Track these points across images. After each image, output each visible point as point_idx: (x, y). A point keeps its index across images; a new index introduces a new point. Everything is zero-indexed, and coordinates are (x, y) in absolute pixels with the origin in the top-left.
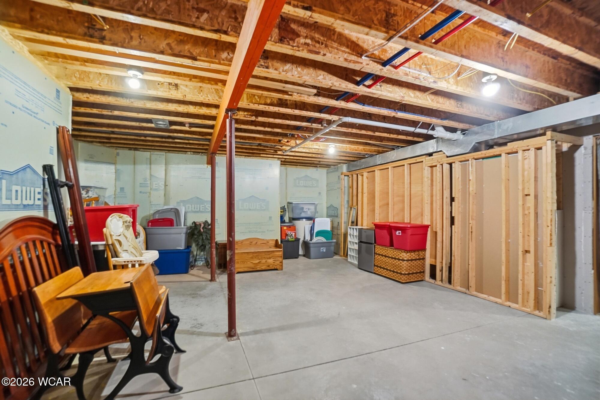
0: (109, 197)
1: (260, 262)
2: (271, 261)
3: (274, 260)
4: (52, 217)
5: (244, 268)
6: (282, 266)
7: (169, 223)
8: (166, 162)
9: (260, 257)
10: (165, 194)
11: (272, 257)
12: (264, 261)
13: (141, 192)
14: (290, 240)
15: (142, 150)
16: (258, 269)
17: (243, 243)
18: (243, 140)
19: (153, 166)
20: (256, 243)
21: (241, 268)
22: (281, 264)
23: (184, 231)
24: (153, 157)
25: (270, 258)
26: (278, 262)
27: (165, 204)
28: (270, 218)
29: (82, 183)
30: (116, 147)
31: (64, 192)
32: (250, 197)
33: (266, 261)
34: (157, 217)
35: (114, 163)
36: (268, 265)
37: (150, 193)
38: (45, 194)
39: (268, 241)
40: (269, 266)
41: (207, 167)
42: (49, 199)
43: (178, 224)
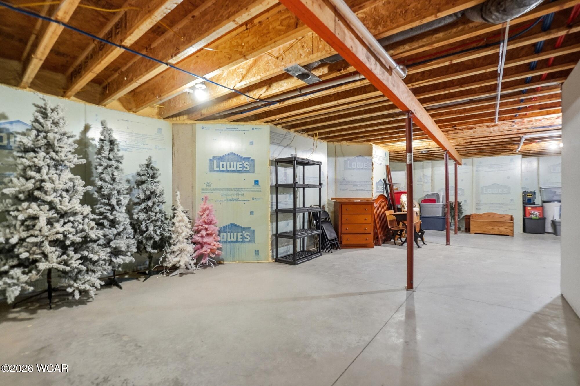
0: (402, 188)
1: (493, 228)
4: (385, 195)
6: (513, 233)
7: (433, 201)
8: (432, 167)
13: (418, 185)
14: (533, 218)
15: (418, 161)
16: (491, 233)
19: (424, 169)
21: (477, 230)
22: (512, 232)
23: (441, 206)
24: (424, 164)
25: (502, 227)
26: (509, 230)
27: (432, 191)
28: (512, 200)
29: (393, 183)
31: (388, 186)
32: (493, 185)
33: (498, 228)
34: (427, 198)
36: (499, 231)
37: (423, 185)
38: (383, 187)
39: (504, 216)
42: (385, 189)
43: (439, 202)
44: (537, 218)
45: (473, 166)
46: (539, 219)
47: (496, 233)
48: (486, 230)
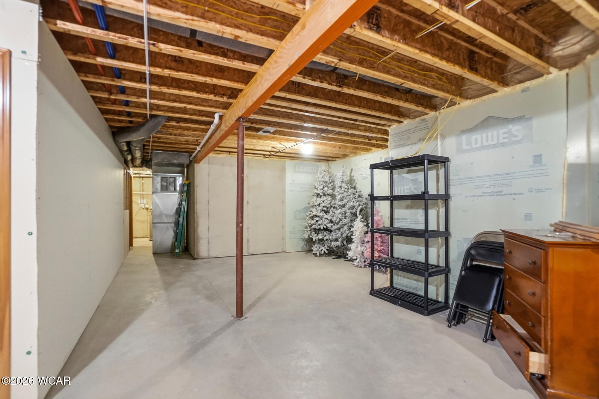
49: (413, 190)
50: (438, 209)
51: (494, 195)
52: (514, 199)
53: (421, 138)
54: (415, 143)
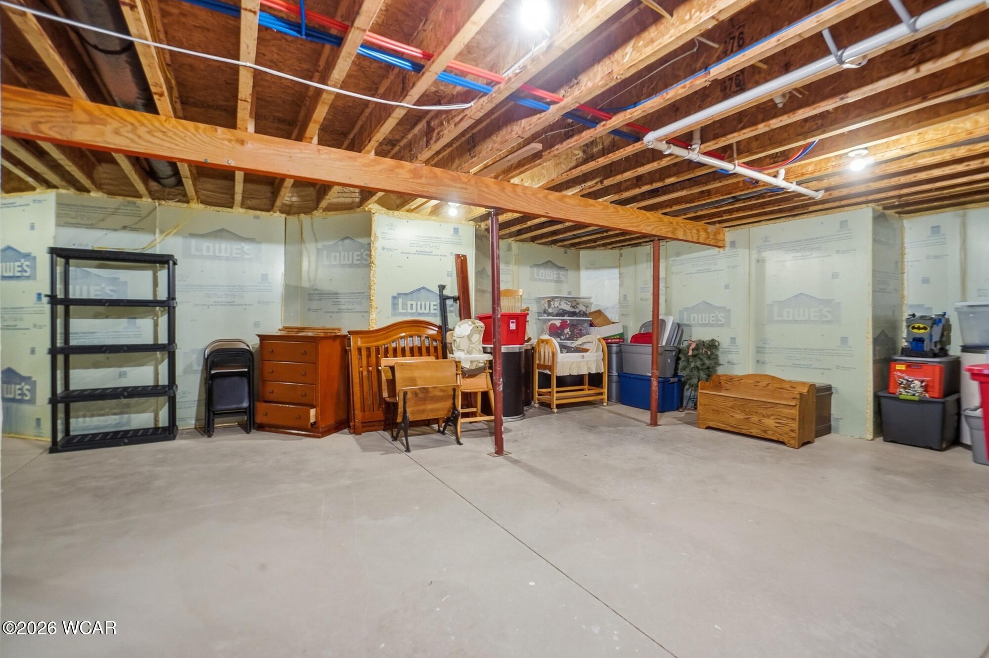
1: (748, 419)
2: (770, 422)
3: (776, 423)
5: (719, 421)
8: (666, 255)
9: (748, 410)
10: (666, 300)
11: (772, 415)
12: (755, 419)
14: (901, 397)
15: (644, 244)
16: (743, 431)
17: (741, 381)
18: (690, 203)
20: (768, 385)
21: (713, 421)
28: (844, 340)
30: (619, 247)
33: (760, 420)
35: (619, 267)
36: (763, 428)
39: (794, 385)
40: (765, 432)
41: (719, 252)
44: (916, 398)
45: (749, 249)
46: (922, 402)
47: (754, 432)
48: (732, 421)
49: (109, 292)
50: (155, 318)
51: (225, 305)
52: (245, 309)
53: (126, 225)
54: (115, 230)
